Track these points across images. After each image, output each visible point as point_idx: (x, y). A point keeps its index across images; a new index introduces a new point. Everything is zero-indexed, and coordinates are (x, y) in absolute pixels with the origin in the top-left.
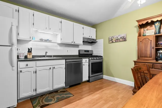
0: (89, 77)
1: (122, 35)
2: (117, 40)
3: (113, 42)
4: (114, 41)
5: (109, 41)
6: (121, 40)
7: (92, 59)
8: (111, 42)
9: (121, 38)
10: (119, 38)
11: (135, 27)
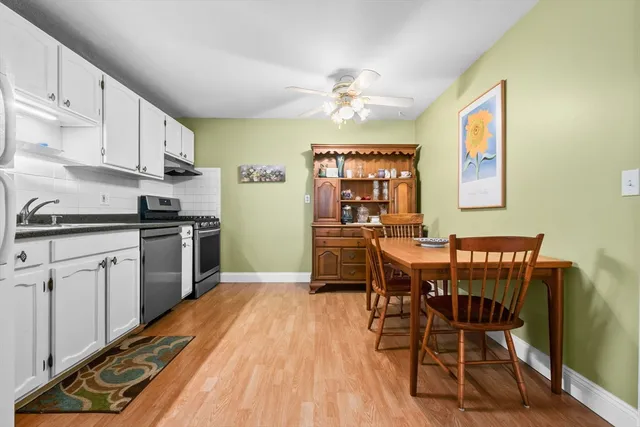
0: (194, 283)
1: (277, 168)
2: (264, 178)
3: (252, 181)
4: (255, 180)
5: (240, 177)
6: (273, 178)
7: (201, 228)
8: (246, 180)
9: (273, 173)
10: (268, 172)
11: (304, 154)
